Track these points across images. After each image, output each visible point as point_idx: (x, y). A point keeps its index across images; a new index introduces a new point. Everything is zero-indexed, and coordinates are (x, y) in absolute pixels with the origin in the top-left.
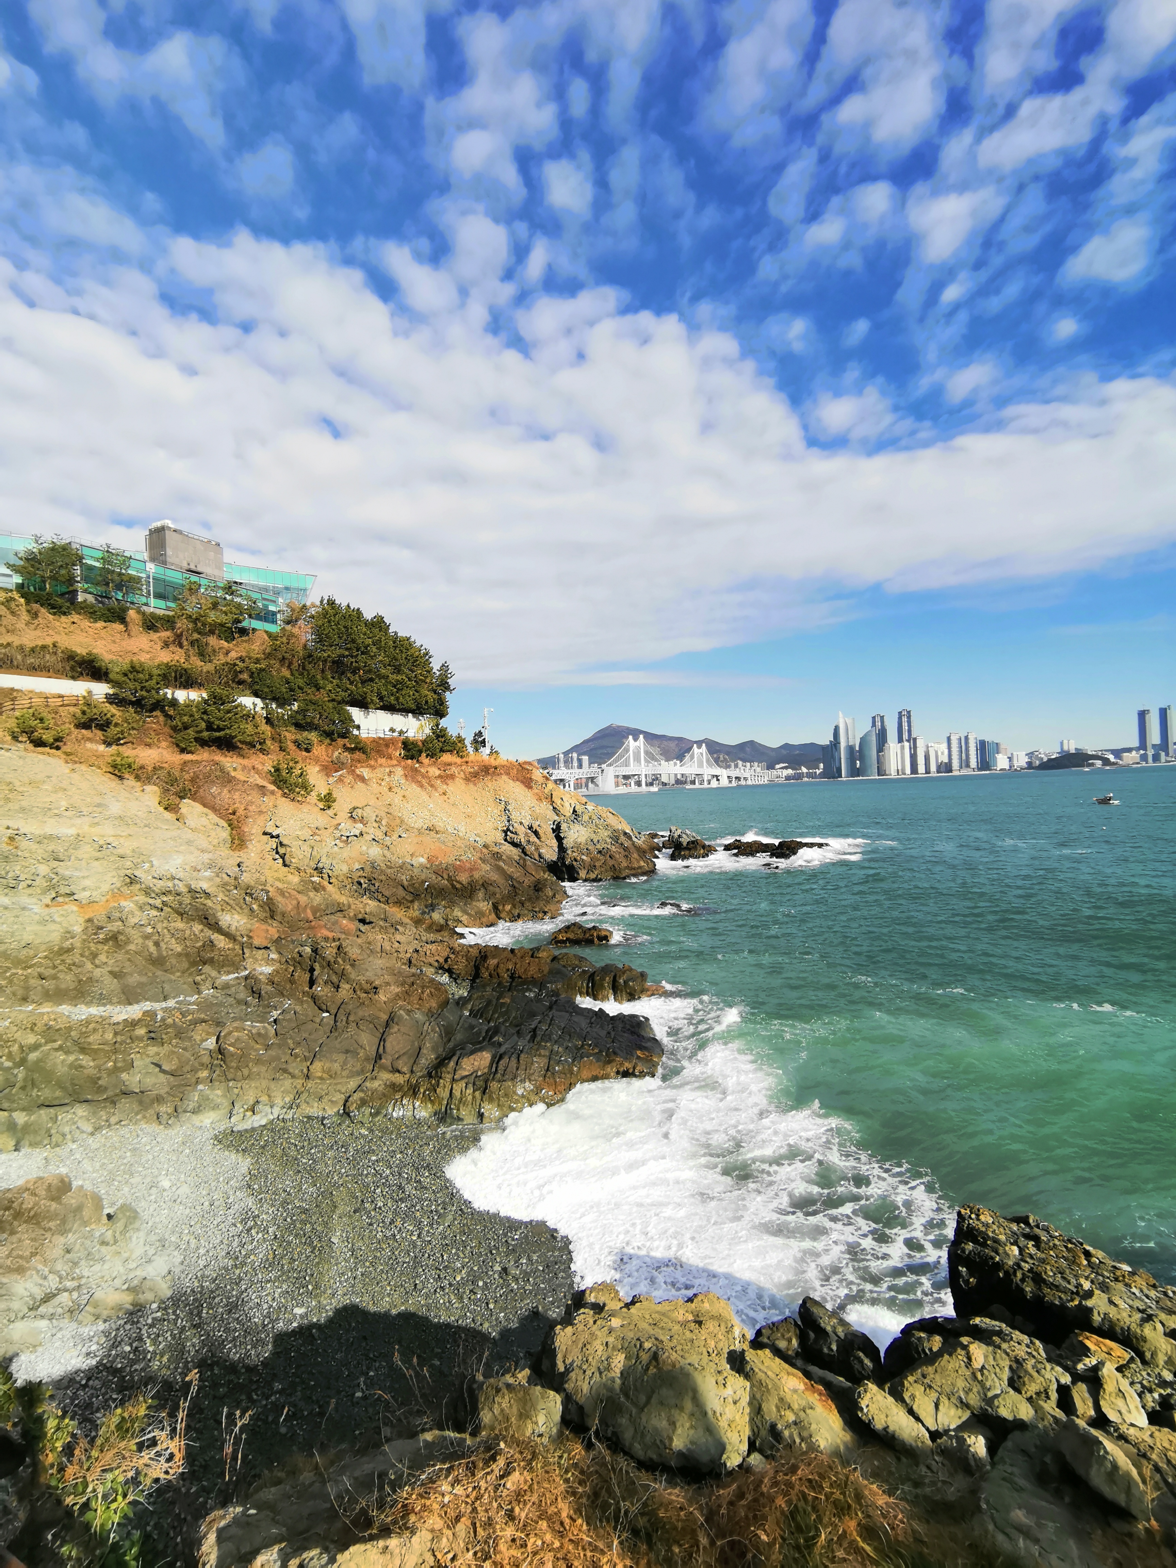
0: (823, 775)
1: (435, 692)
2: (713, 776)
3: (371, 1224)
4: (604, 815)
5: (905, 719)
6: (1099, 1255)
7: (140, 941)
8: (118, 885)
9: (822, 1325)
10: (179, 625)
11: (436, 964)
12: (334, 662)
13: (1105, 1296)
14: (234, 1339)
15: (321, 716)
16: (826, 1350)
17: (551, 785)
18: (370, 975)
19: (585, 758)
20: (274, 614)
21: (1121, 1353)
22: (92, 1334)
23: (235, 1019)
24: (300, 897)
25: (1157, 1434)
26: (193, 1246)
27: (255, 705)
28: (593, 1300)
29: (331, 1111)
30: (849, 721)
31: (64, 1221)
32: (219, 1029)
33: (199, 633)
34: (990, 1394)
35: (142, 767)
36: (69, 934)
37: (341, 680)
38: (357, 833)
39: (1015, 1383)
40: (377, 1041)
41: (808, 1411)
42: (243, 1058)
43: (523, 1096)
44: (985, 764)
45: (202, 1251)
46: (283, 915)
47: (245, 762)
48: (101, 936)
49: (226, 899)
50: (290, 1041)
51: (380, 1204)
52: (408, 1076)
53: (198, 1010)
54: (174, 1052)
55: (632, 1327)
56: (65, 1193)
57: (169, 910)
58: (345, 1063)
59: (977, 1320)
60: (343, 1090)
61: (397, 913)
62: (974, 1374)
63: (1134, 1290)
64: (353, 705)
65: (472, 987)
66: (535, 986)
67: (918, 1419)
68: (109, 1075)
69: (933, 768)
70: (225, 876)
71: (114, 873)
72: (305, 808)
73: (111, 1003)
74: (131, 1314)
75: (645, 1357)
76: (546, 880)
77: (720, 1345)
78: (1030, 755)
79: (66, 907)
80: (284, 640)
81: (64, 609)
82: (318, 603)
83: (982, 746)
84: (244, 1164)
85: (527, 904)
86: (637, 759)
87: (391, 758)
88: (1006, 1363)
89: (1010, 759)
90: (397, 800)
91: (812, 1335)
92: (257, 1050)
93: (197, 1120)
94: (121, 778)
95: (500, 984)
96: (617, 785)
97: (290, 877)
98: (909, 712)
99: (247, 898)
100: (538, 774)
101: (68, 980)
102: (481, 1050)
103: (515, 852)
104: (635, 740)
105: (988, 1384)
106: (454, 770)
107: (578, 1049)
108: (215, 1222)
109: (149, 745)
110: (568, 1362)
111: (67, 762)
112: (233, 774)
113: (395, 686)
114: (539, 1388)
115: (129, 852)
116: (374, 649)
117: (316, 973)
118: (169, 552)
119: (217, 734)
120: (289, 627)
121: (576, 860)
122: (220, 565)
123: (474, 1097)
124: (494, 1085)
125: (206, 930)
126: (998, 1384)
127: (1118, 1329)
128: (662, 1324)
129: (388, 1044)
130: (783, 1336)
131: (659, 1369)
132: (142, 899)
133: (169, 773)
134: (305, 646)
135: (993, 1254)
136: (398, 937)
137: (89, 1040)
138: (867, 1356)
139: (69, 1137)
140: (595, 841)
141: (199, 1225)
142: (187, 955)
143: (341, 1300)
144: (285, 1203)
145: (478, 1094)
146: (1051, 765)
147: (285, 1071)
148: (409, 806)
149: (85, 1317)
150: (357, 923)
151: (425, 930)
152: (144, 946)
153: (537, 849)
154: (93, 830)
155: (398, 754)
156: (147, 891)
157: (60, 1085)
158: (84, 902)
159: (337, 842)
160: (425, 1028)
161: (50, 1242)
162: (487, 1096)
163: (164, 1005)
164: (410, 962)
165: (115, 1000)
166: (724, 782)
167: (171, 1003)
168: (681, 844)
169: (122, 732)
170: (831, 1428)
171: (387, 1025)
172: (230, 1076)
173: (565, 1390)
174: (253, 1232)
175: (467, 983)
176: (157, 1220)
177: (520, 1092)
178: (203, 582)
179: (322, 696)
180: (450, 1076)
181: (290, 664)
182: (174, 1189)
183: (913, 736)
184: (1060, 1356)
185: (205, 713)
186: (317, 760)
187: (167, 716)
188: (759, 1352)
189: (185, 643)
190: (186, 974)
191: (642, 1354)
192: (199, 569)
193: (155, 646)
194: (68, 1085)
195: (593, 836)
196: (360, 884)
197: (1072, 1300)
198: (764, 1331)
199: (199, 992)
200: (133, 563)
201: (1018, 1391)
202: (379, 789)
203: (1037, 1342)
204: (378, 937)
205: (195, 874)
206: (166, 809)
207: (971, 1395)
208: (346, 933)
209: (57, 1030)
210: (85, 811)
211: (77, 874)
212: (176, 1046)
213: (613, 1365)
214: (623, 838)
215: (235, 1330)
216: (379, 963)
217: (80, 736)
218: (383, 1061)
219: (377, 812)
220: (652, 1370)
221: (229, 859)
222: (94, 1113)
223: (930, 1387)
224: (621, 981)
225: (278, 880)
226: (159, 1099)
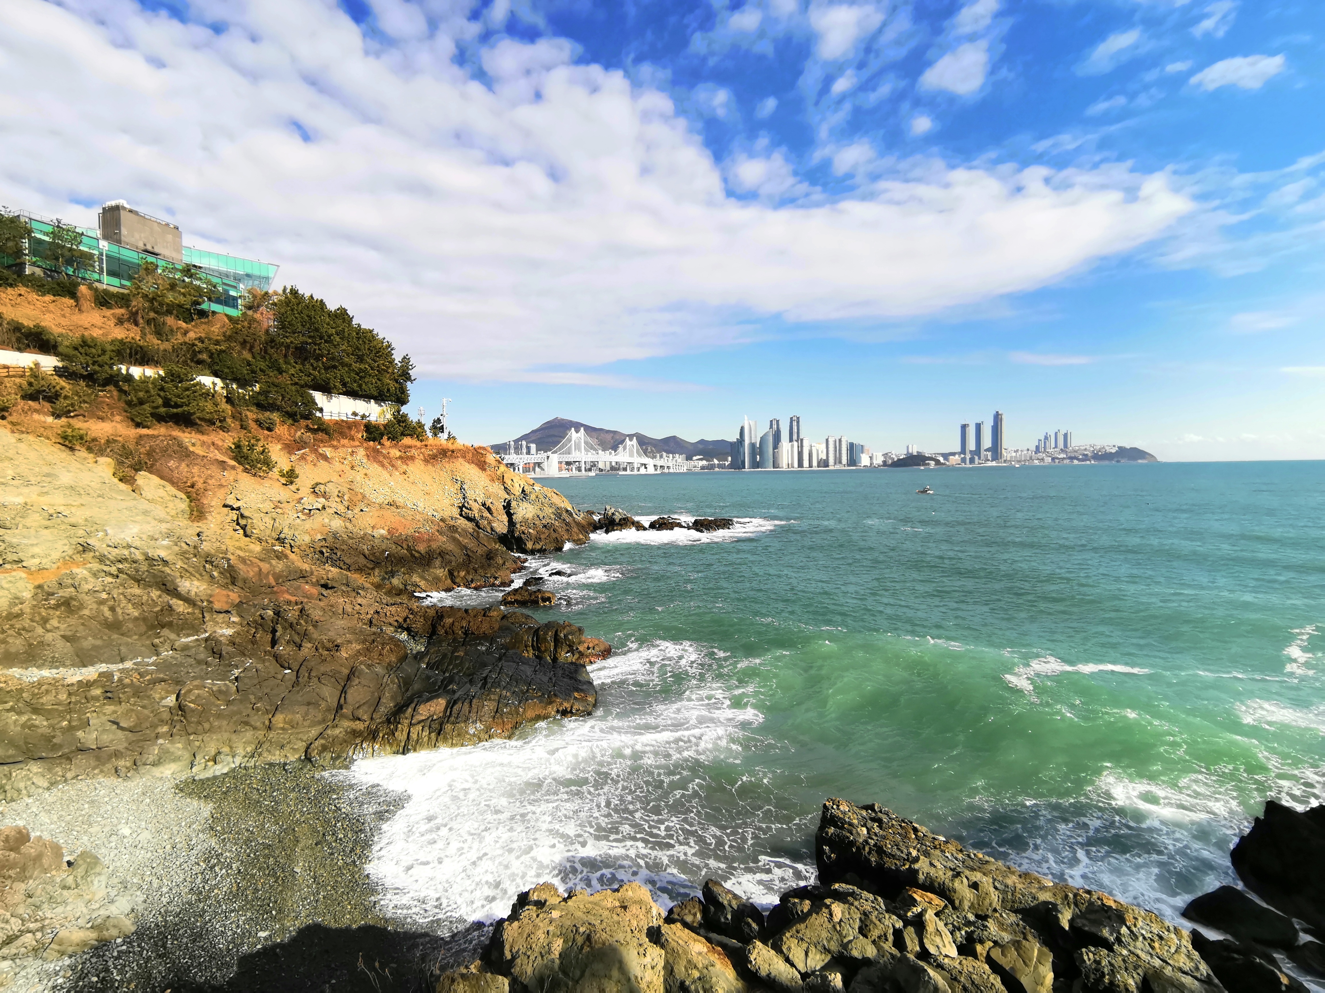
0: (731, 466)
1: (396, 381)
2: (642, 464)
3: (332, 854)
4: (549, 495)
5: (795, 424)
6: (923, 829)
7: (95, 606)
8: (70, 552)
9: (721, 900)
10: (134, 303)
11: (396, 624)
12: (296, 348)
13: (927, 860)
14: (200, 964)
15: (283, 397)
16: (723, 920)
17: (502, 468)
18: (332, 634)
19: (533, 446)
20: (235, 299)
21: (938, 902)
22: (58, 968)
23: (195, 678)
24: (262, 565)
25: (964, 961)
26: (155, 885)
27: (214, 384)
28: (536, 898)
29: (292, 758)
30: (752, 424)
31: (24, 869)
32: (179, 687)
33: (156, 312)
34: (845, 941)
35: (94, 440)
36: (17, 600)
37: (304, 365)
38: (320, 506)
39: (863, 931)
40: (338, 693)
41: (710, 968)
42: (204, 714)
43: (474, 735)
44: (852, 461)
45: (165, 890)
46: (245, 581)
47: (204, 438)
48: (52, 602)
49: (185, 566)
50: (252, 697)
51: (341, 836)
52: (367, 723)
53: (157, 671)
54: (133, 710)
55: (569, 916)
56: (24, 844)
57: (125, 576)
58: (307, 714)
59: (837, 886)
60: (305, 738)
61: (358, 579)
62: (834, 926)
63: (947, 854)
64: (315, 389)
65: (429, 643)
66: (486, 640)
67: (792, 965)
68: (63, 733)
69: (815, 463)
70: (183, 545)
71: (66, 541)
72: (267, 483)
73: (64, 666)
74: (96, 948)
75: (580, 940)
76: (497, 550)
77: (642, 923)
78: (885, 455)
79: (14, 573)
80: (246, 324)
81: (10, 281)
82: (281, 292)
83: (851, 447)
84: (207, 809)
85: (480, 571)
86: (578, 447)
87: (353, 440)
88: (857, 916)
89: (871, 458)
90: (359, 477)
91: (712, 909)
92: (219, 706)
93: (157, 772)
94: (72, 449)
95: (455, 640)
96: (560, 469)
97: (252, 546)
98: (798, 418)
99: (207, 566)
100: (491, 458)
101: (17, 644)
102: (437, 697)
103: (469, 526)
104: (577, 432)
105: (844, 933)
106: (414, 452)
107: (524, 693)
108: (178, 863)
109: (102, 419)
110: (514, 951)
111: (13, 432)
112: (191, 449)
113: (357, 374)
114: (489, 974)
115: (81, 522)
116: (338, 339)
117: (278, 634)
118: (124, 231)
119: (175, 410)
120: (250, 313)
121: (524, 533)
122: (179, 248)
123: (429, 738)
124: (448, 727)
125: (164, 595)
126: (851, 932)
127: (936, 885)
128: (594, 911)
129: (348, 696)
130: (690, 911)
131: (592, 948)
132: (96, 566)
133: (123, 446)
134: (267, 331)
135: (848, 835)
136: (360, 600)
137: (41, 701)
138: (754, 921)
139: (24, 792)
140: (541, 517)
141: (161, 866)
142: (145, 619)
143: (304, 920)
144: (247, 842)
145: (433, 735)
146: (901, 463)
147: (247, 723)
148: (371, 483)
149: (51, 954)
150: (319, 588)
151: (385, 594)
152: (99, 611)
153: (489, 523)
154: (42, 499)
155: (360, 436)
156: (102, 559)
157: (12, 743)
158: (33, 569)
159: (300, 514)
160: (385, 680)
161: (11, 888)
162: (441, 736)
163: (121, 666)
164: (371, 622)
165: (68, 662)
166: (651, 470)
167: (128, 664)
168: (614, 520)
169: (72, 405)
170: (727, 979)
171: (348, 678)
172: (190, 731)
173: (511, 974)
174: (217, 868)
175: (424, 640)
176: (118, 864)
177: (472, 731)
178: (161, 263)
179: (284, 379)
180: (407, 721)
181: (252, 347)
182: (135, 836)
183: (801, 437)
184: (896, 908)
185: (162, 389)
186: (279, 439)
187: (121, 391)
188: (672, 926)
189: (141, 321)
190: (144, 637)
191: (577, 936)
192: (156, 250)
193: (109, 323)
194: (21, 743)
195: (539, 513)
196: (322, 553)
197: (904, 865)
198: (675, 909)
199: (158, 654)
200: (85, 239)
201: (865, 936)
202: (343, 467)
203: (879, 899)
204: (340, 601)
205: (153, 542)
206: (121, 480)
207: (832, 943)
208: (310, 597)
209: (8, 692)
210: (33, 480)
211: (25, 541)
212: (134, 705)
213: (553, 949)
214: (565, 515)
215: (200, 957)
216: (341, 623)
217: (26, 407)
218: (344, 710)
219: (340, 488)
220: (586, 949)
221: (189, 530)
222: (50, 770)
223: (802, 939)
224: (562, 635)
225: (240, 548)
226: (117, 754)
